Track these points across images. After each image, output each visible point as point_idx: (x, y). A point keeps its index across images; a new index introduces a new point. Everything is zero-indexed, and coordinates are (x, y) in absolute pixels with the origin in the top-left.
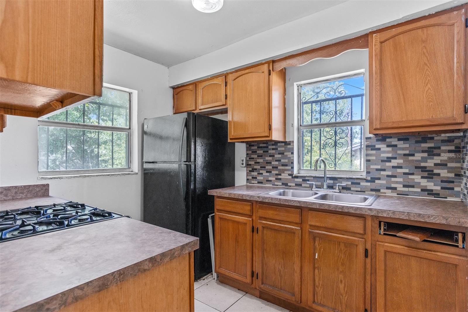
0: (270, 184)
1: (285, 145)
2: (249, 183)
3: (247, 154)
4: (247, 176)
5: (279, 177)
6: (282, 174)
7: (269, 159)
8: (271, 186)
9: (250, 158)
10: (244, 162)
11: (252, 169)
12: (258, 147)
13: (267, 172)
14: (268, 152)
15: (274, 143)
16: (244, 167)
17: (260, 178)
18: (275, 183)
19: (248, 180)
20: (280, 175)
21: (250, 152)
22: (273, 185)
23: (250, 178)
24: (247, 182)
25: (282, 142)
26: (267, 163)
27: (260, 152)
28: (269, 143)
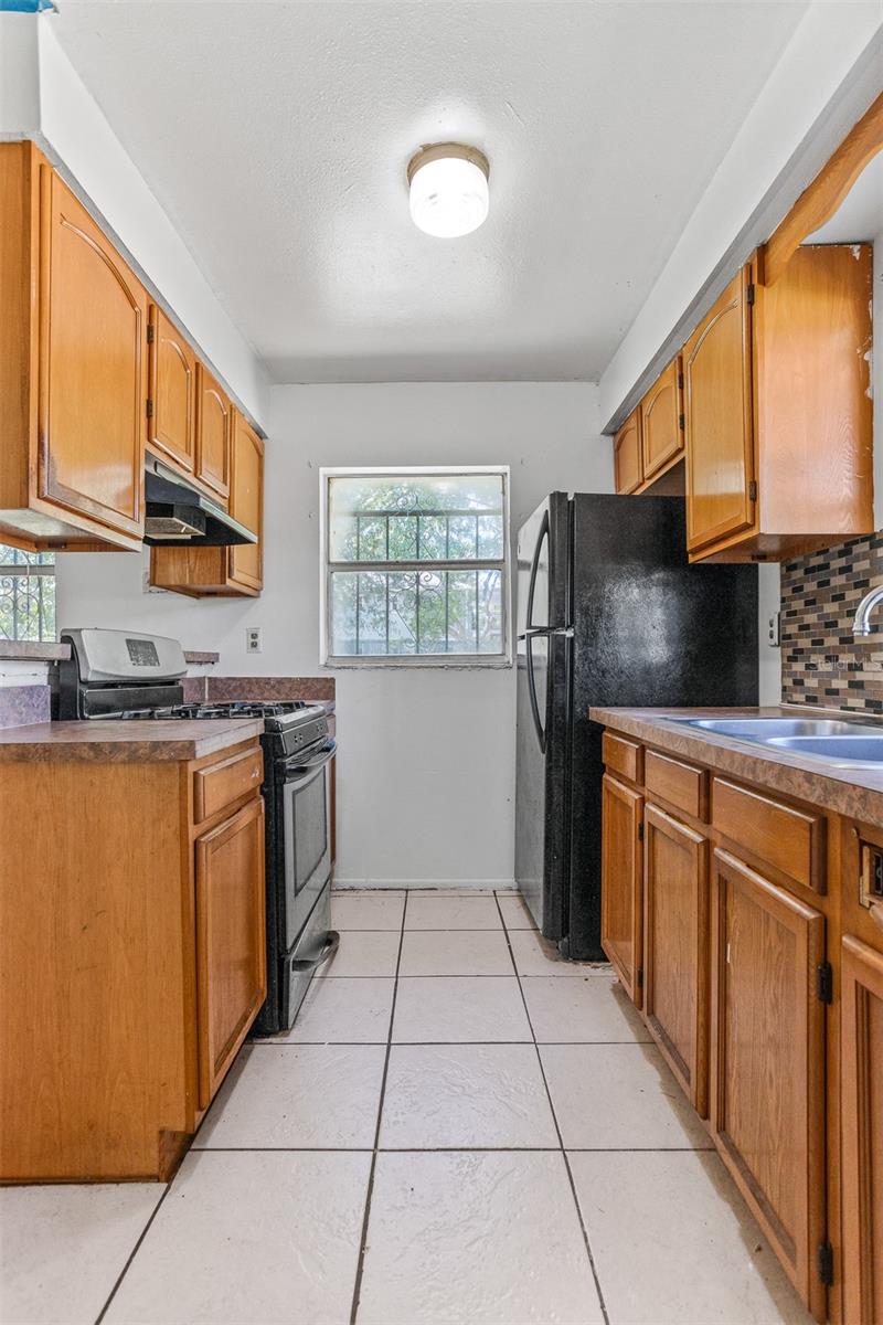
0: (836, 702)
1: (871, 547)
2: (789, 702)
3: (783, 600)
4: (783, 676)
5: (859, 676)
6: (866, 666)
7: (831, 608)
8: (837, 710)
9: (789, 614)
10: (775, 629)
11: (795, 651)
12: (807, 571)
13: (828, 659)
14: (827, 583)
15: (842, 547)
16: (775, 645)
17: (811, 683)
18: (846, 703)
19: (784, 689)
20: (860, 668)
21: (789, 592)
22: (842, 708)
23: (789, 682)
24: (784, 698)
25: (865, 538)
26: (828, 625)
27: (811, 587)
28: (831, 550)
